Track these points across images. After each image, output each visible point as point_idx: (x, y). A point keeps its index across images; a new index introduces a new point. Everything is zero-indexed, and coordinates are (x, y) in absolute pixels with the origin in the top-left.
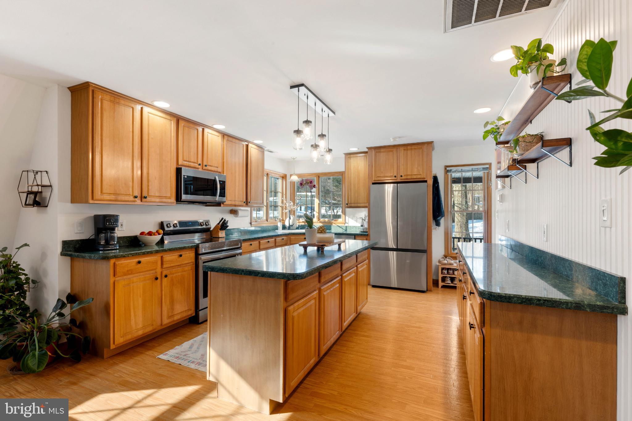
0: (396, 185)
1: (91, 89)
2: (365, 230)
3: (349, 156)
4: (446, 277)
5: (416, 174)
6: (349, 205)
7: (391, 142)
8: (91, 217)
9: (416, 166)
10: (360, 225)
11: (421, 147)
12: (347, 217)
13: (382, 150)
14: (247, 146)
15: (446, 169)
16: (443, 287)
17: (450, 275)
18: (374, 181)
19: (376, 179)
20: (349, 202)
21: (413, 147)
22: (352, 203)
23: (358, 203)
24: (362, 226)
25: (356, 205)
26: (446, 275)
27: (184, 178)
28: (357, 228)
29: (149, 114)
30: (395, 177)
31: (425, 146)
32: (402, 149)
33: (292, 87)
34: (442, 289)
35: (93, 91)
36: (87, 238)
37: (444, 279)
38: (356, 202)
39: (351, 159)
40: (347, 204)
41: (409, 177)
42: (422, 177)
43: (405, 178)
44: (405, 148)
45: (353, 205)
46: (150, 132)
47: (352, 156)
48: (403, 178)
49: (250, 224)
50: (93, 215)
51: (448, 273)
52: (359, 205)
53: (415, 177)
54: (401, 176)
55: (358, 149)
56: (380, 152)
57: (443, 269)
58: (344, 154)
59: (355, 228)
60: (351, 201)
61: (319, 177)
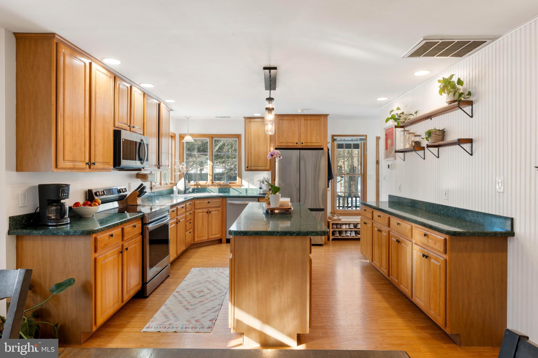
0: (299, 151)
1: (55, 41)
2: (265, 193)
3: (249, 120)
4: (335, 231)
5: (315, 142)
6: (249, 168)
7: (299, 112)
8: (34, 187)
9: (315, 135)
10: (258, 187)
11: (318, 118)
12: (243, 180)
13: (285, 118)
14: (159, 105)
15: (333, 138)
16: (333, 239)
17: (338, 229)
18: (277, 146)
19: (279, 145)
20: (249, 166)
21: (312, 118)
22: (252, 166)
23: (258, 167)
24: (261, 188)
25: (256, 168)
26: (336, 229)
27: (123, 141)
28: (254, 190)
29: (97, 71)
30: (297, 143)
31: (322, 118)
32: (303, 119)
33: (265, 68)
34: (333, 241)
35: (57, 44)
36: (33, 212)
37: (333, 233)
38: (256, 166)
39: (251, 123)
40: (247, 167)
41: (309, 144)
42: (320, 145)
43: (305, 145)
44: (306, 118)
45: (253, 168)
46: (97, 91)
47: (252, 120)
48: (303, 145)
49: (150, 189)
50: (37, 185)
51: (337, 228)
52: (259, 168)
53: (314, 144)
54: (302, 143)
55: (262, 114)
56: (283, 120)
57: (333, 224)
58: (244, 117)
59: (251, 190)
60: (251, 164)
61: (212, 138)
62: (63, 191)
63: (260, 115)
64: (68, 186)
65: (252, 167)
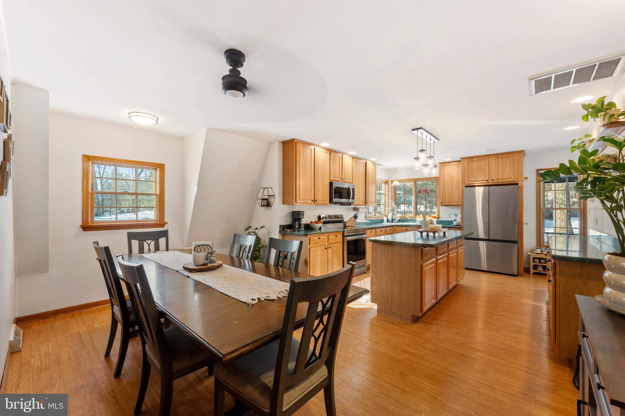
0: (488, 187)
1: (295, 142)
2: (458, 224)
3: (443, 165)
4: (538, 265)
5: (507, 178)
6: (443, 204)
7: (484, 153)
8: (290, 212)
9: (507, 172)
10: (453, 219)
11: (512, 155)
12: (441, 214)
13: (474, 159)
14: (366, 163)
15: (538, 172)
16: (535, 273)
17: (542, 263)
18: (467, 184)
19: (469, 183)
20: (443, 202)
21: (504, 156)
23: (452, 202)
24: (455, 220)
25: (449, 204)
26: (538, 263)
27: (334, 188)
29: (318, 151)
30: (487, 181)
31: (516, 155)
32: (493, 158)
33: (413, 130)
34: (534, 275)
35: (296, 143)
36: (289, 224)
37: (535, 267)
38: (449, 202)
39: (445, 167)
40: (442, 203)
41: (500, 181)
42: (514, 180)
43: (496, 181)
44: (497, 157)
45: (446, 204)
46: (318, 162)
47: (446, 164)
48: (494, 181)
49: (365, 218)
50: (291, 211)
51: (540, 262)
52: (452, 204)
53: (506, 180)
54: (493, 180)
55: (452, 159)
56: (473, 161)
57: (534, 258)
59: (448, 222)
60: (445, 200)
61: (416, 181)
62: (301, 214)
63: (451, 159)
64: (303, 212)
65: (446, 202)
